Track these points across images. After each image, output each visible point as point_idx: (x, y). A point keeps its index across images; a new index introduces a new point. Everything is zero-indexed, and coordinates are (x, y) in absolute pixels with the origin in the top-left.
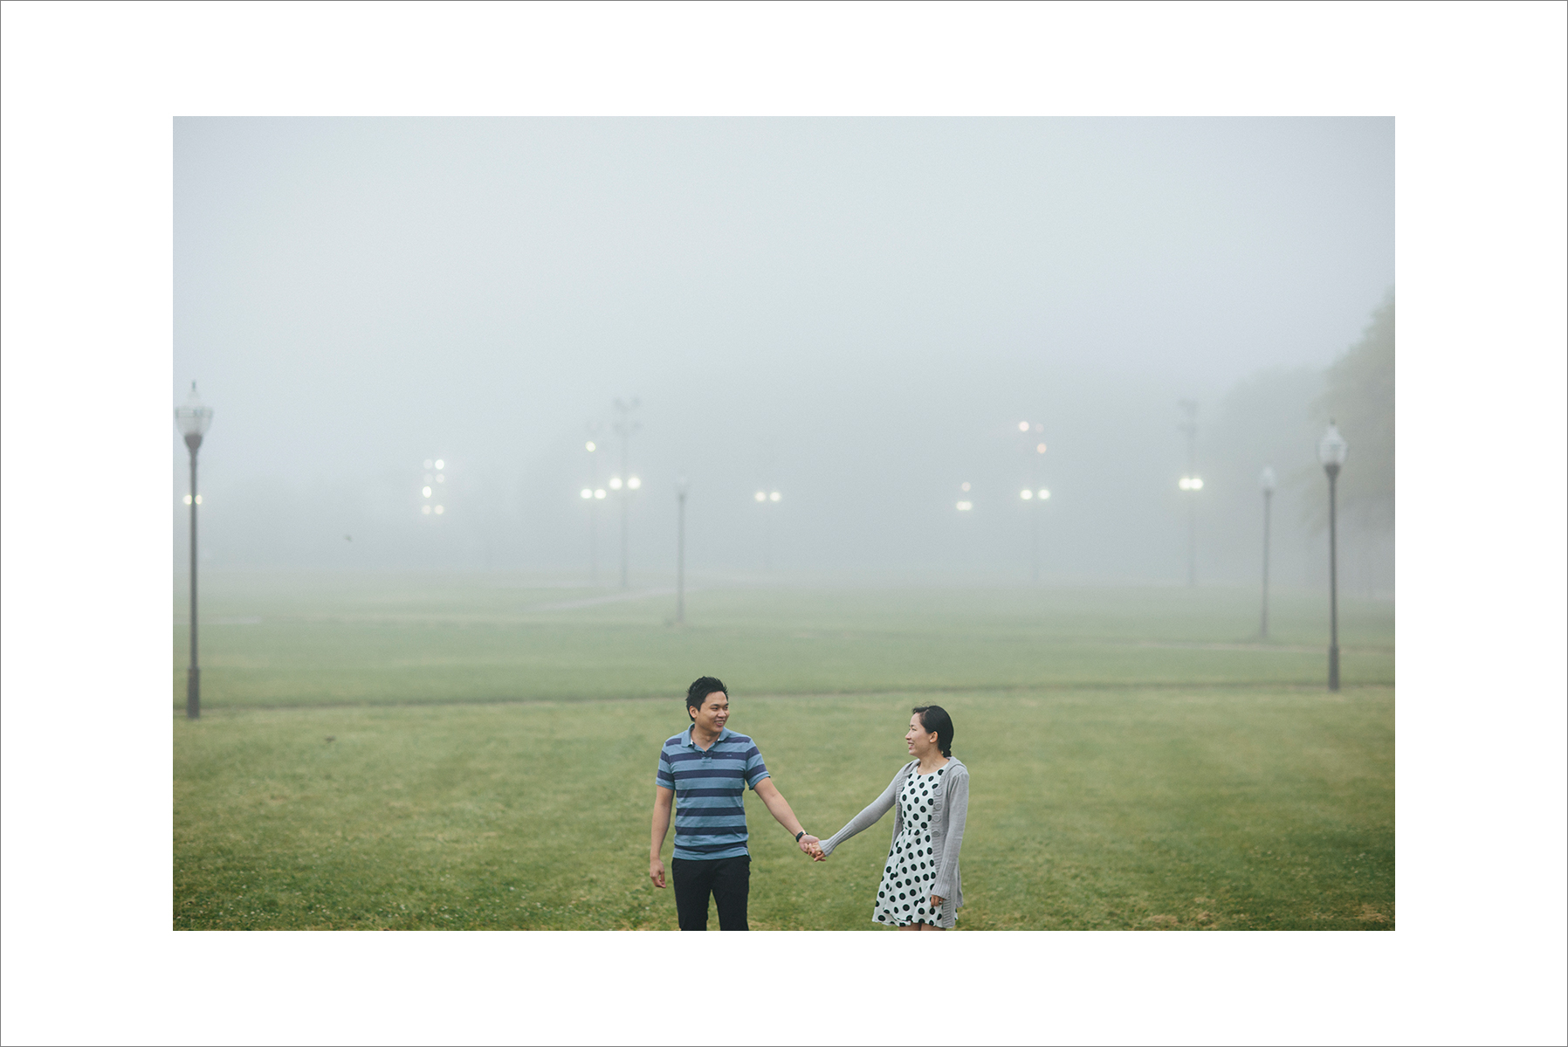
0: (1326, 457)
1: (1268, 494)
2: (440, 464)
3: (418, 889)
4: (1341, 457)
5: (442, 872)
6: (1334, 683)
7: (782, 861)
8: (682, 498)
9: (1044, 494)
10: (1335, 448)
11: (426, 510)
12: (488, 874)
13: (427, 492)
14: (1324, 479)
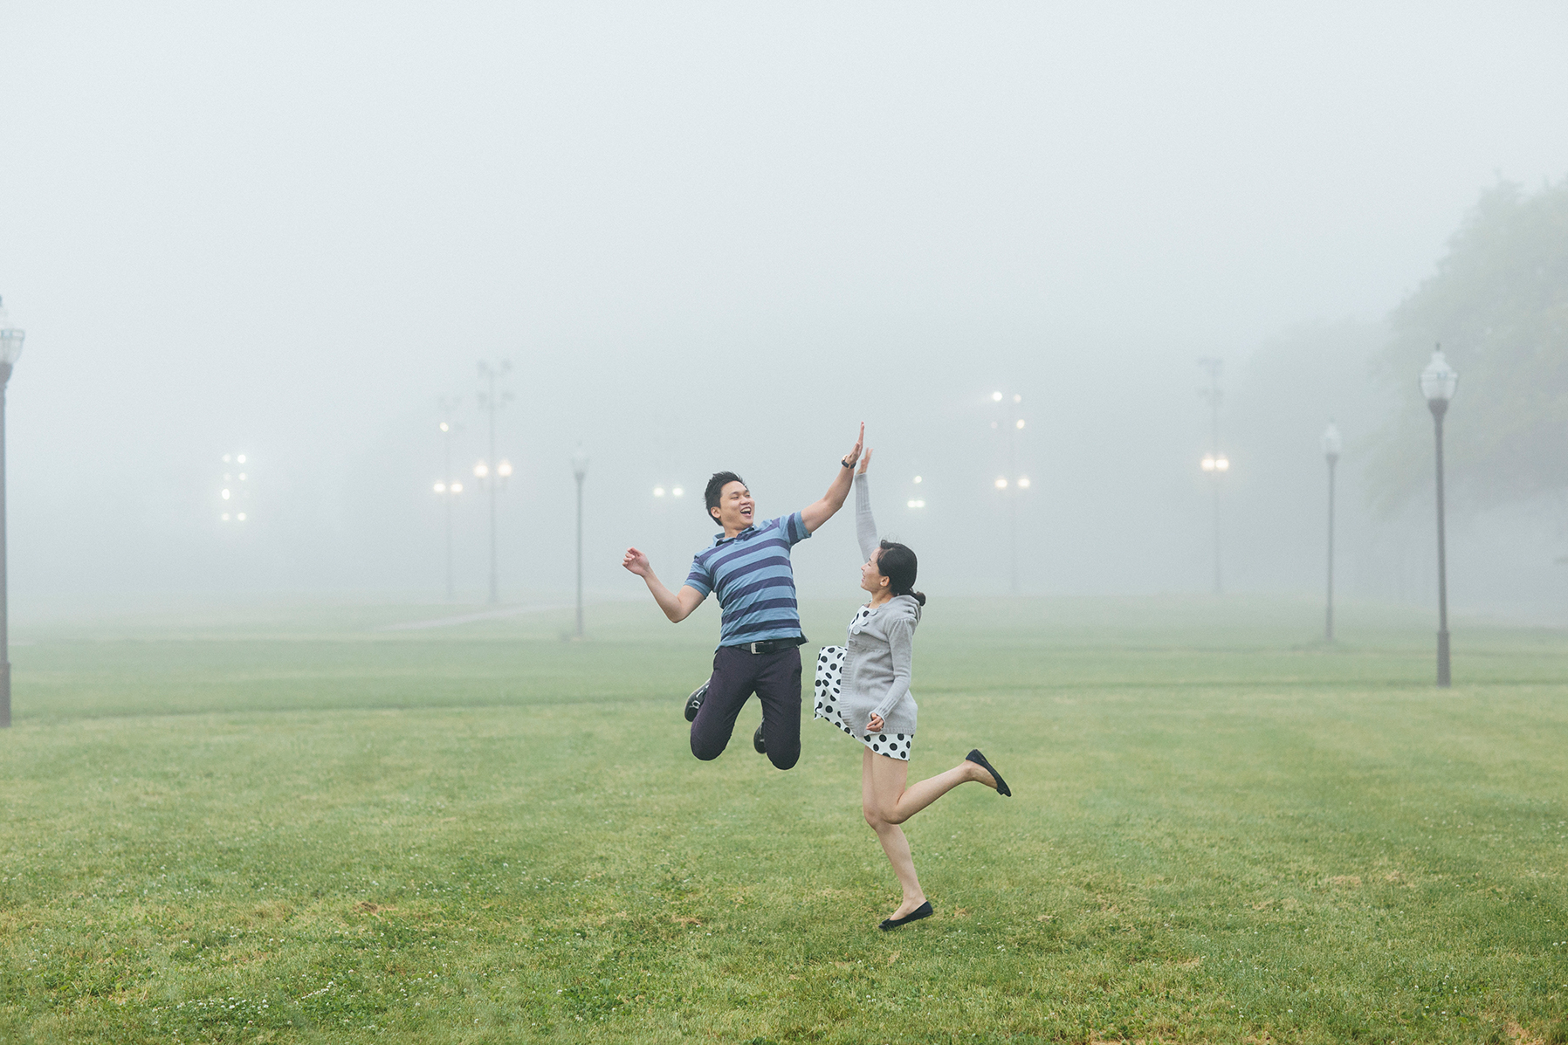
0: (1430, 390)
1: (1332, 459)
2: (242, 459)
3: (384, 868)
4: (1448, 392)
5: (408, 851)
6: (1444, 678)
7: (833, 837)
8: (580, 477)
9: (1024, 483)
10: (1441, 378)
11: (225, 517)
12: (467, 853)
13: (226, 494)
14: (1428, 420)
